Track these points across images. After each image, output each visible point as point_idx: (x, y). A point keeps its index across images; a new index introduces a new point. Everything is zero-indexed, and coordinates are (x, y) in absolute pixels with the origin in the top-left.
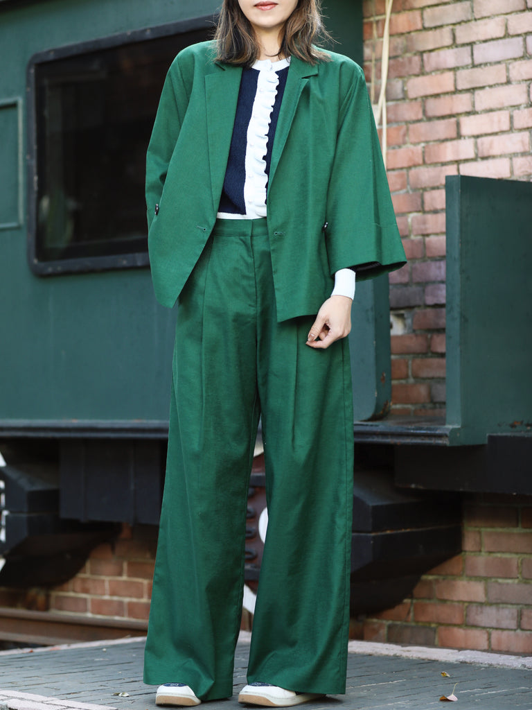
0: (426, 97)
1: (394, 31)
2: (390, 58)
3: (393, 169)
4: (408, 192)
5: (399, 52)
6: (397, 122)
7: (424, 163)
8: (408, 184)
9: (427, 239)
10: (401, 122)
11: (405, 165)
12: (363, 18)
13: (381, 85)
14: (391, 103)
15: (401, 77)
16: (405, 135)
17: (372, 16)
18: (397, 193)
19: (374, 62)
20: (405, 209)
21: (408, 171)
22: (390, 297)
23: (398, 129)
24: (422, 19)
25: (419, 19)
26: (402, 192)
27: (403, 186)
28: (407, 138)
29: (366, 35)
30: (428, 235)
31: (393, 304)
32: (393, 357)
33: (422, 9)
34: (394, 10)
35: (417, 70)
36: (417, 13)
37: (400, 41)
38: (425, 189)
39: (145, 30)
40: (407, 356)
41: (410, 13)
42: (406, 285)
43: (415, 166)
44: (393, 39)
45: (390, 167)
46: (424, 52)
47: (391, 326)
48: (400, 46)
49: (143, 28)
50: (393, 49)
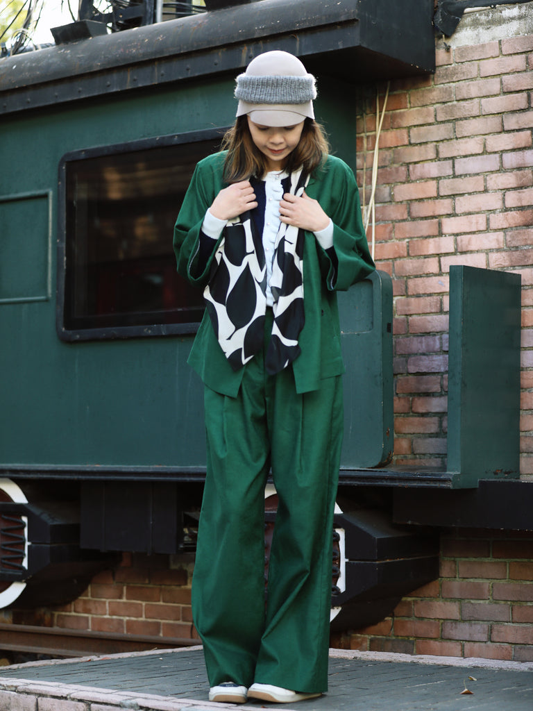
0: (411, 200)
1: (383, 146)
2: (379, 168)
3: (380, 260)
4: (393, 279)
5: (387, 163)
6: (384, 220)
7: (409, 255)
8: (394, 272)
9: (410, 318)
10: (388, 220)
11: (391, 257)
12: (355, 133)
13: (371, 190)
14: (378, 205)
15: (388, 184)
16: (391, 232)
17: (363, 132)
21: (393, 262)
23: (385, 227)
24: (409, 136)
25: (406, 136)
28: (393, 235)
29: (358, 148)
30: (411, 315)
33: (409, 128)
34: (385, 129)
35: (403, 179)
36: (405, 131)
37: (389, 154)
38: (408, 277)
41: (398, 130)
43: (400, 257)
44: (381, 151)
45: (378, 258)
46: (410, 163)
48: (388, 158)
50: (381, 160)
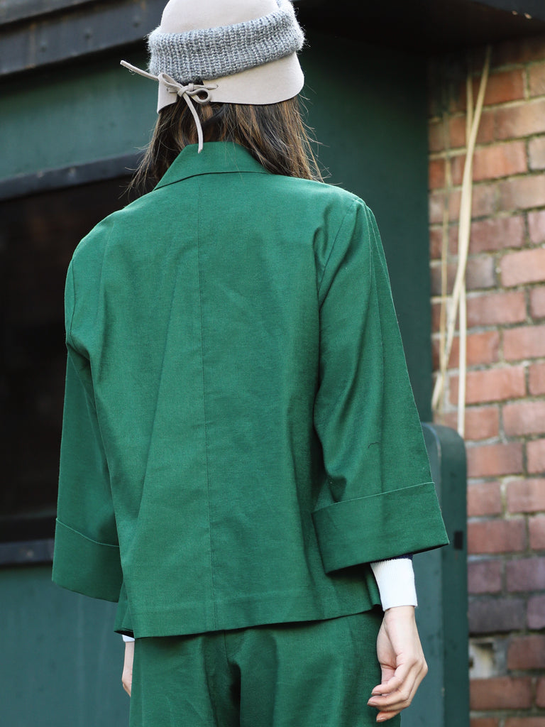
0: (532, 284)
1: (480, 175)
2: (473, 220)
3: (477, 404)
4: (500, 442)
5: (488, 210)
6: (484, 325)
7: (528, 394)
8: (501, 427)
9: (532, 520)
10: (490, 325)
11: (497, 397)
12: (429, 153)
13: (457, 264)
14: (473, 295)
15: (491, 251)
16: (497, 347)
17: (443, 149)
18: (483, 443)
19: (446, 226)
20: (495, 470)
21: (501, 407)
22: (470, 615)
23: (486, 337)
24: (527, 155)
25: (521, 154)
26: (492, 441)
27: (493, 433)
28: (500, 353)
29: (434, 182)
30: (533, 513)
31: (475, 627)
32: (473, 715)
33: (528, 138)
34: (481, 141)
35: (517, 241)
36: (518, 147)
37: (489, 192)
38: (528, 438)
39: (67, 170)
40: (497, 714)
41: (507, 146)
42: (496, 595)
43: (514, 398)
44: (477, 187)
45: (471, 401)
46: (530, 209)
47: (470, 664)
48: (490, 200)
49: (63, 166)
50: (477, 204)
